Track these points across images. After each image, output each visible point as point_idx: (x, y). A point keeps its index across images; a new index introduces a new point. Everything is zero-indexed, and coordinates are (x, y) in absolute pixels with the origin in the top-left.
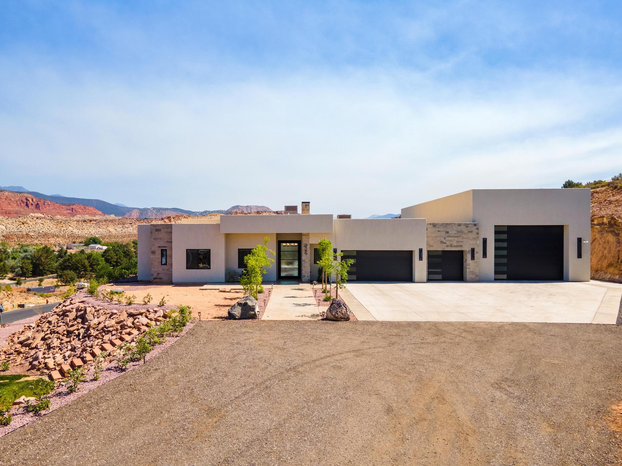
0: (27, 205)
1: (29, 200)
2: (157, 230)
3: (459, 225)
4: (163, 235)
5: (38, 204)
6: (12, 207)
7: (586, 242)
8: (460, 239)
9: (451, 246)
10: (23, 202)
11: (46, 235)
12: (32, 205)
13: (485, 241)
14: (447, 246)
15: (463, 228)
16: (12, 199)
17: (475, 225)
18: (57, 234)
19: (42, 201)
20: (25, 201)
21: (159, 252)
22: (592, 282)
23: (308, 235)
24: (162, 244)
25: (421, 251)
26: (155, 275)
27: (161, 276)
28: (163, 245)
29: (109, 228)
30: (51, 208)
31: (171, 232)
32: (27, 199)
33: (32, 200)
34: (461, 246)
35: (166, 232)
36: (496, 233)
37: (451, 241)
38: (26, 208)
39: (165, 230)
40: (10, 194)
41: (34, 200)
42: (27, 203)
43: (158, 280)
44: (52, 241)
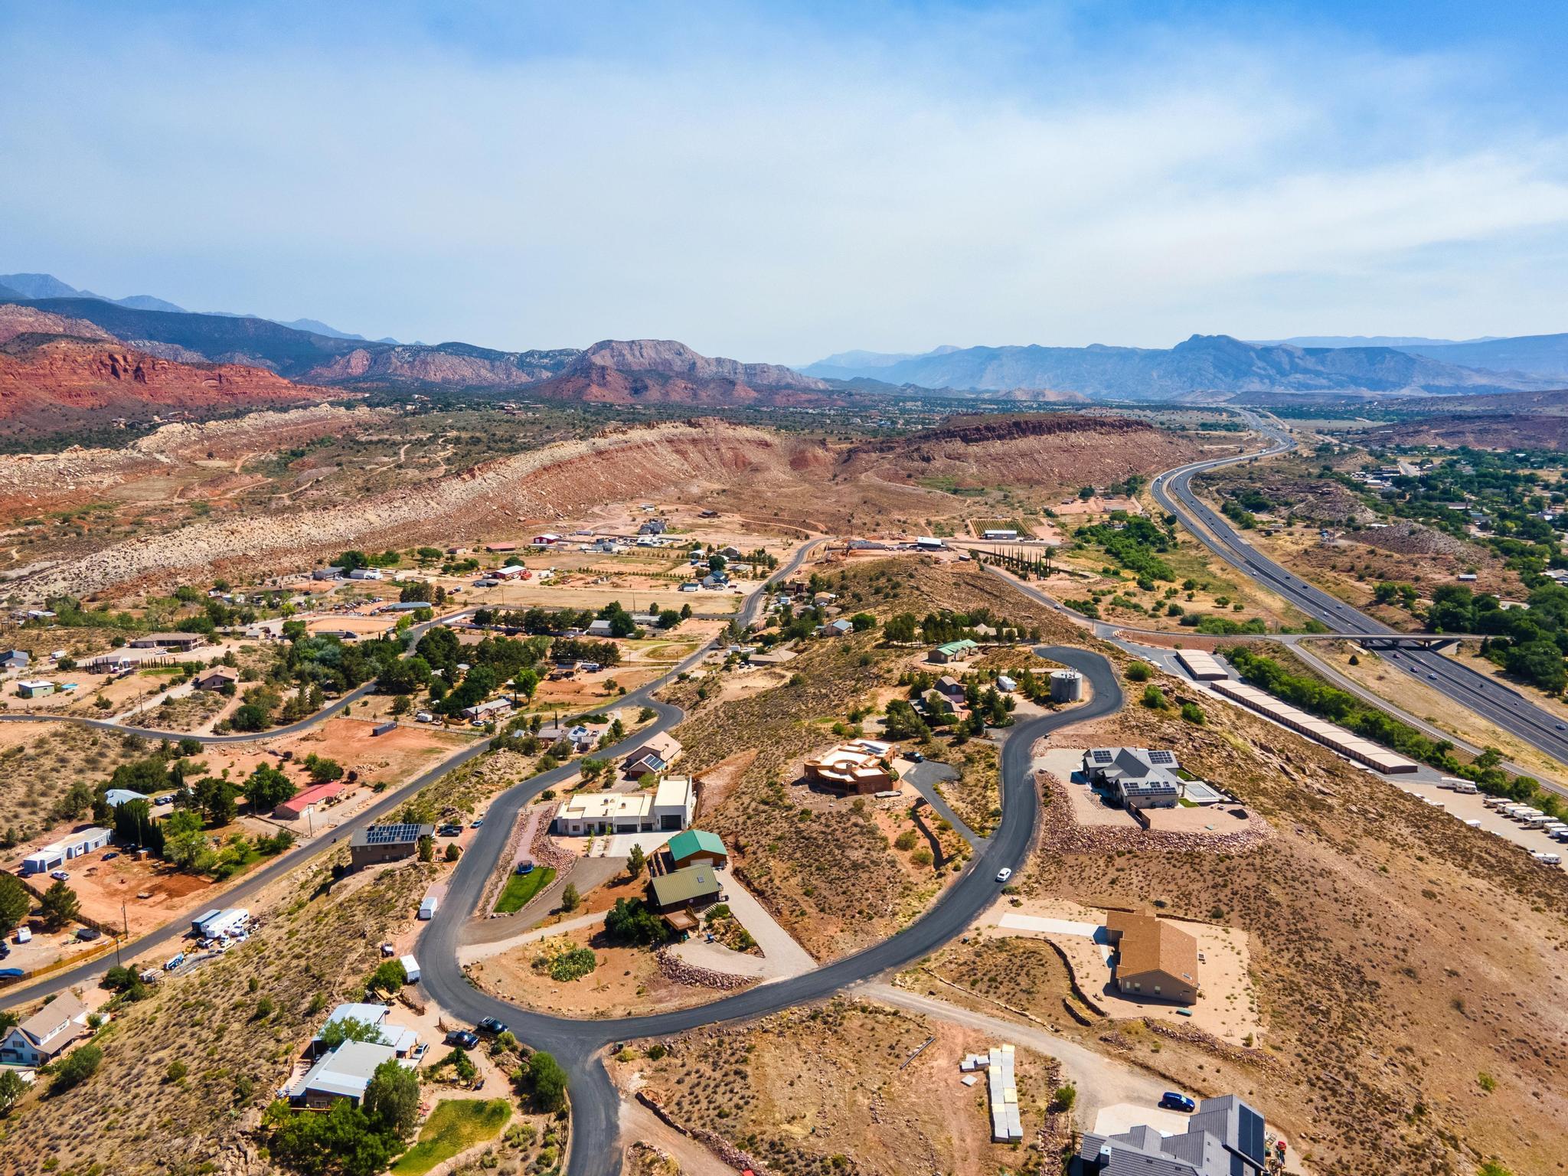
0: (115, 372)
1: (117, 361)
5: (138, 369)
6: (81, 379)
10: (105, 366)
11: (273, 553)
12: (125, 370)
16: (79, 359)
18: (288, 545)
19: (149, 361)
20: (109, 362)
29: (367, 516)
30: (171, 376)
32: (111, 357)
33: (125, 359)
38: (112, 379)
40: (71, 346)
41: (129, 358)
42: (113, 367)
44: (286, 562)
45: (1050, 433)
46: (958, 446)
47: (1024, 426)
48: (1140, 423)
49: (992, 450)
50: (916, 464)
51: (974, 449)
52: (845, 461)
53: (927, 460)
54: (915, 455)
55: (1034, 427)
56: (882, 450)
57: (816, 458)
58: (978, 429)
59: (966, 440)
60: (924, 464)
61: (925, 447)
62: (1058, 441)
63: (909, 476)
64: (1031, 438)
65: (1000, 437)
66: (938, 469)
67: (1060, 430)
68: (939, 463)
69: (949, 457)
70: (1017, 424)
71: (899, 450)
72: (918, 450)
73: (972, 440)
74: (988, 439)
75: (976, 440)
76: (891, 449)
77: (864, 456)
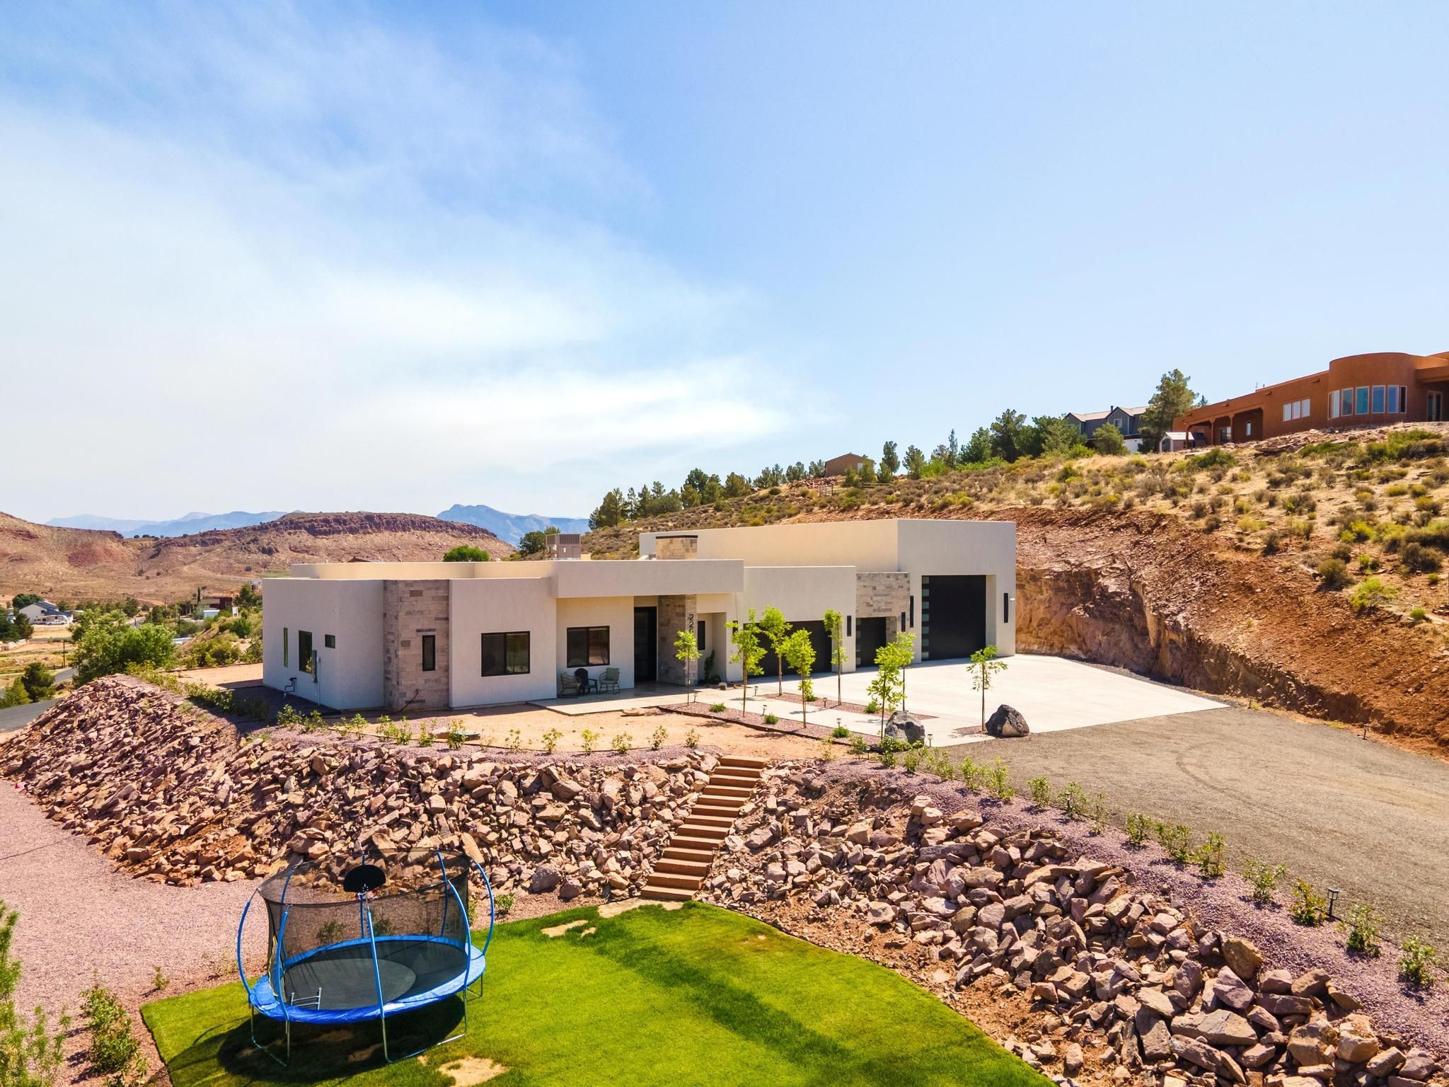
2: (413, 594)
3: (888, 576)
4: (428, 605)
7: (1012, 599)
8: (888, 599)
9: (879, 610)
13: (912, 598)
14: (874, 610)
15: (892, 579)
17: (906, 576)
21: (417, 644)
22: (1017, 656)
23: (693, 597)
24: (425, 623)
25: (849, 618)
26: (410, 696)
27: (422, 695)
28: (426, 627)
31: (447, 598)
34: (890, 610)
35: (433, 598)
36: (924, 587)
37: (879, 602)
39: (433, 593)
43: (413, 705)
45: (404, 530)
46: (304, 538)
47: (377, 520)
48: (485, 531)
49: (345, 544)
50: (254, 557)
51: (322, 542)
52: (153, 557)
53: (269, 552)
54: (252, 546)
55: (388, 523)
56: (204, 543)
57: (108, 553)
58: (326, 521)
59: (313, 531)
60: (266, 557)
61: (265, 540)
62: (414, 538)
63: (248, 569)
64: (387, 533)
65: (353, 531)
66: (284, 563)
67: (414, 528)
68: (283, 556)
69: (295, 550)
70: (370, 517)
71: (227, 543)
72: (255, 540)
73: (320, 533)
74: (339, 532)
75: (326, 533)
76: (219, 541)
77: (180, 549)
